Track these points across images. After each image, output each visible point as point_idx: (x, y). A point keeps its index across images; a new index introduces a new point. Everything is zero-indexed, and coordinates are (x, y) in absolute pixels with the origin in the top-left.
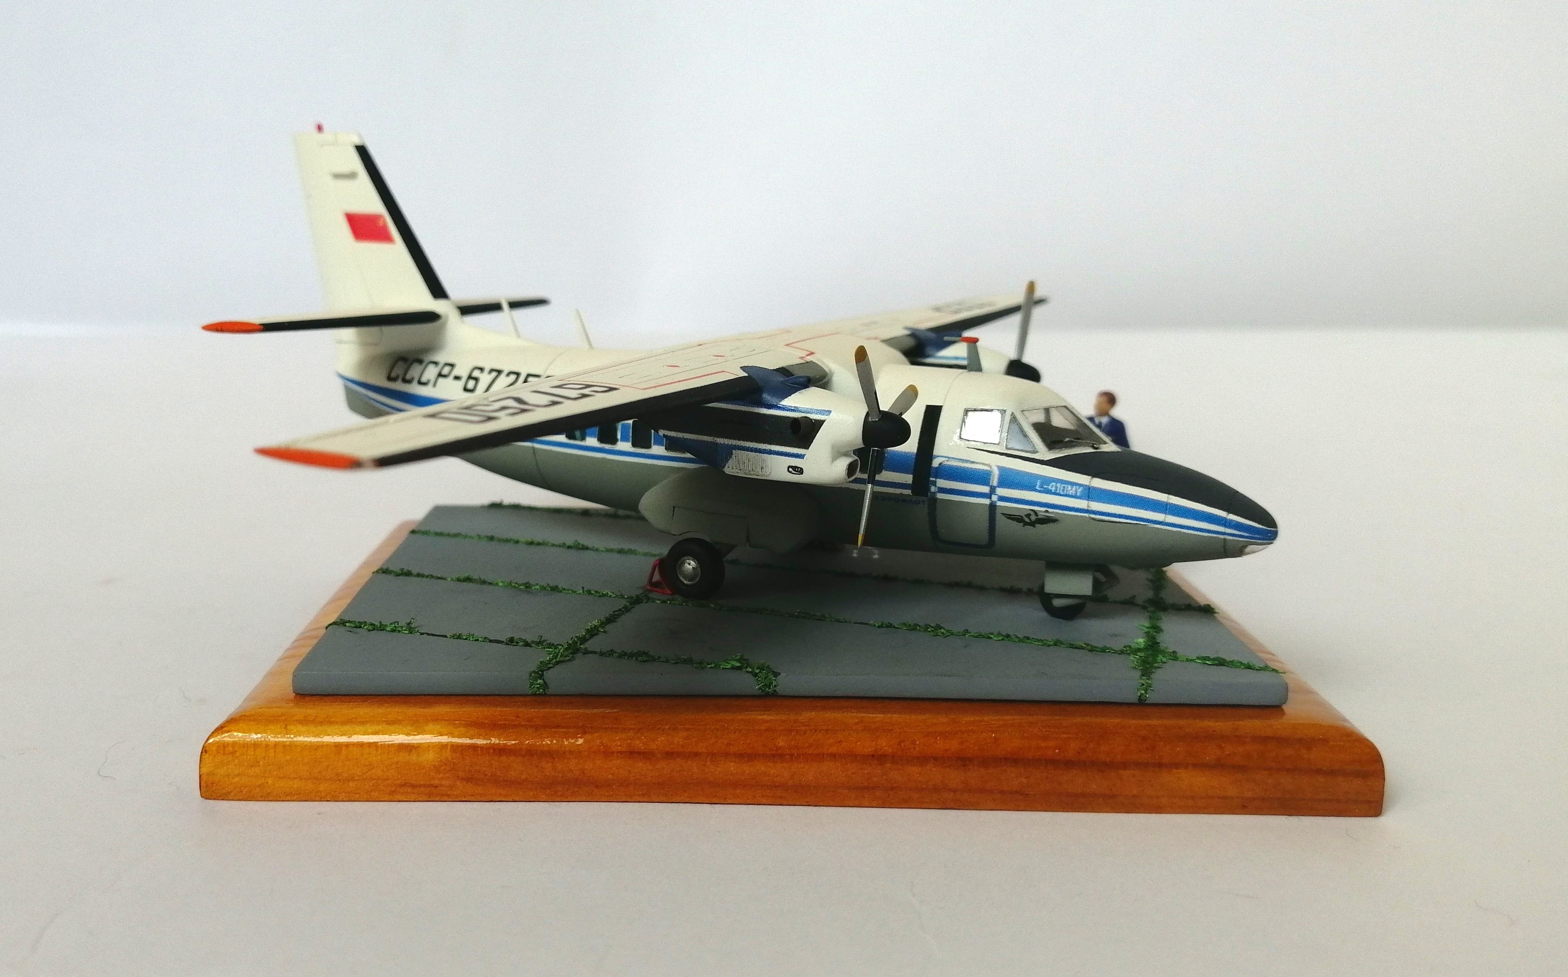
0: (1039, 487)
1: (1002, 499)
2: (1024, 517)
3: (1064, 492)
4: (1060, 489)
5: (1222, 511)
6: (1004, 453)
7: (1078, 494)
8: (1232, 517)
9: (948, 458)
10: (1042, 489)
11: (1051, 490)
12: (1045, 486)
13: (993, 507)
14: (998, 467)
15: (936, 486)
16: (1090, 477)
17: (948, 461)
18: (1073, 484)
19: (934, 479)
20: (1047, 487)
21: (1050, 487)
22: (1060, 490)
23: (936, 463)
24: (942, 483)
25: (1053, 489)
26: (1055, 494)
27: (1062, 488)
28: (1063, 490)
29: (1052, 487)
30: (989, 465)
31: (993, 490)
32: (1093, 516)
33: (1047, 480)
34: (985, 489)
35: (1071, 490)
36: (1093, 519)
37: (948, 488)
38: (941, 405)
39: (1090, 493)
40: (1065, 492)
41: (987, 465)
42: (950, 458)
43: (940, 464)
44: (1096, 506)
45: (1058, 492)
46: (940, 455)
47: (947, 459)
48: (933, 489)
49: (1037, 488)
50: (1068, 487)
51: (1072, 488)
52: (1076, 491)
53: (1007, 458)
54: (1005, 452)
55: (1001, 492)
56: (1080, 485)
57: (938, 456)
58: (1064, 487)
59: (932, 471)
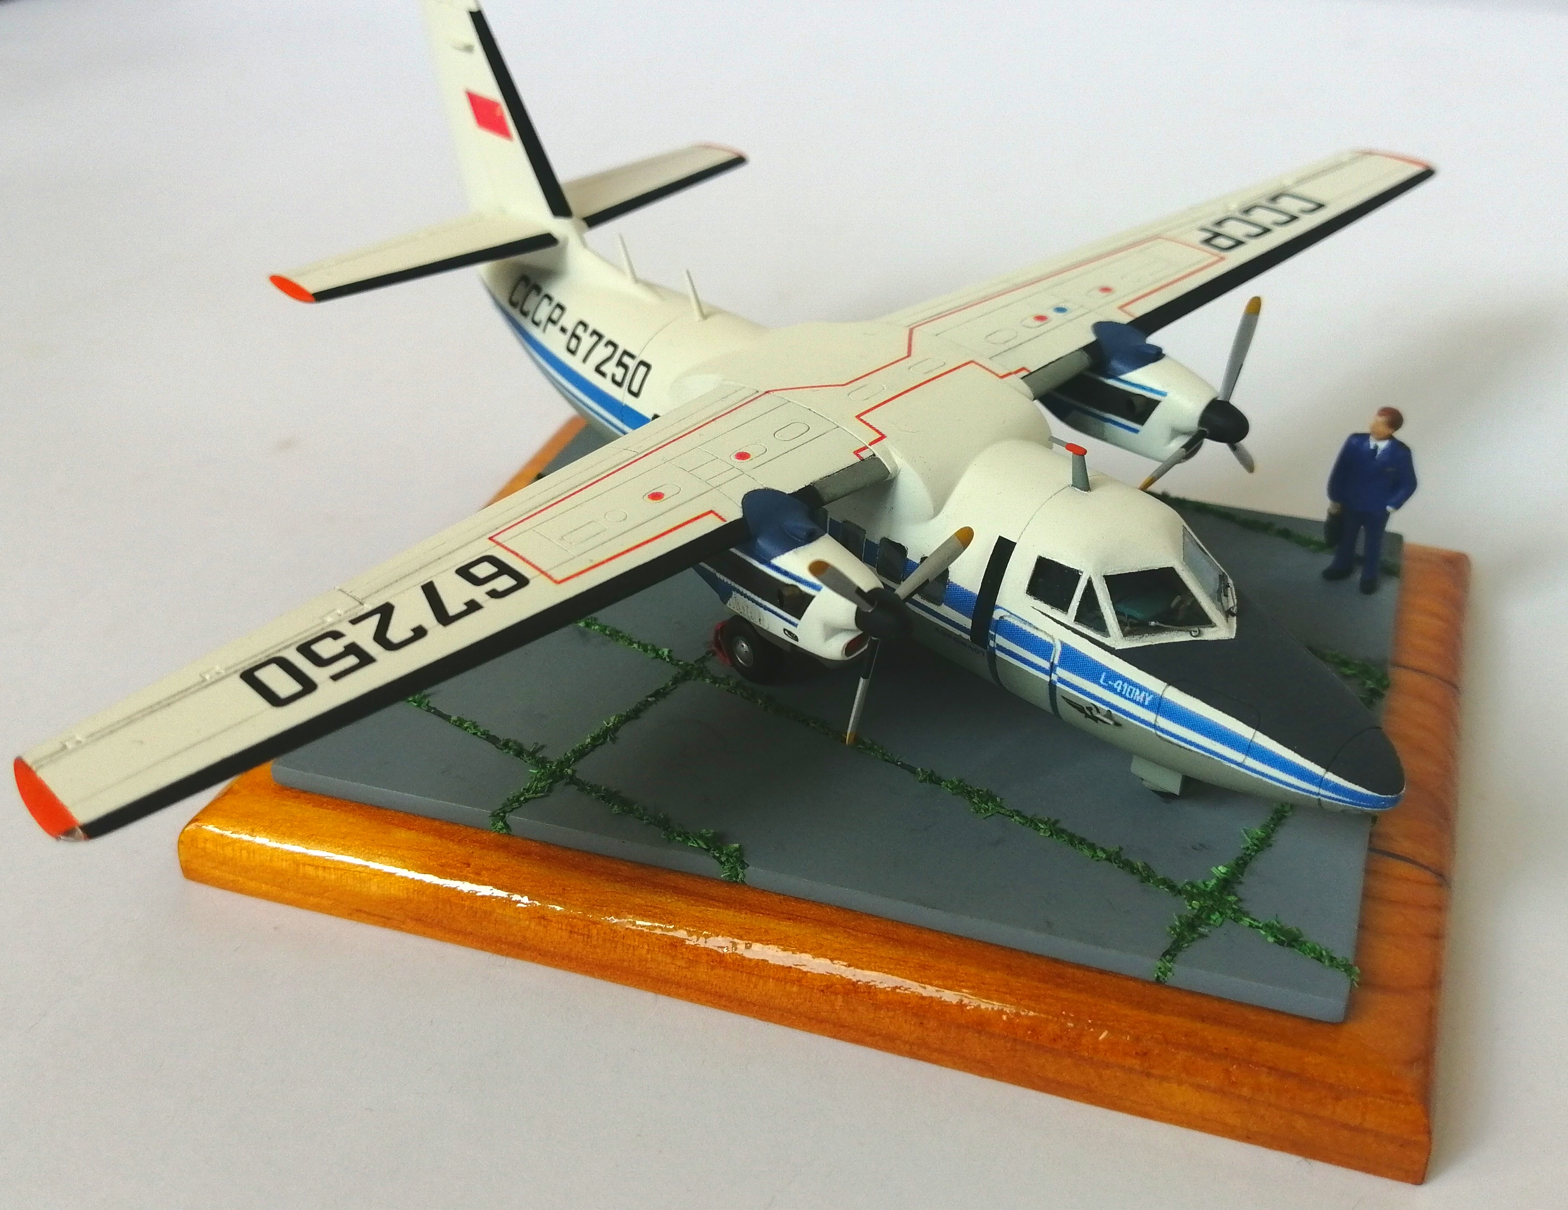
0: (1104, 681)
1: (1061, 680)
2: (1085, 709)
3: (1130, 696)
4: (1127, 690)
5: (1319, 767)
6: (1070, 627)
7: (1146, 703)
8: (1331, 777)
9: (1011, 613)
10: (1106, 685)
11: (1116, 689)
12: (1110, 682)
13: (1052, 685)
14: (1062, 642)
15: (994, 641)
16: (1166, 684)
17: (1009, 616)
18: (1142, 689)
19: (993, 633)
20: (1112, 684)
21: (1115, 685)
22: (1126, 692)
23: (997, 615)
24: (1000, 640)
25: (1119, 688)
26: (1120, 694)
27: (1129, 690)
28: (1130, 694)
29: (1118, 685)
30: (1052, 637)
31: (1053, 667)
32: (1159, 733)
33: (1113, 676)
34: (1046, 665)
35: (1138, 696)
36: (1159, 736)
37: (1008, 648)
38: (1015, 542)
39: (1159, 706)
40: (1132, 695)
41: (1050, 636)
42: (1013, 614)
43: (1002, 617)
44: (1164, 723)
45: (1123, 693)
46: (1004, 607)
47: (1009, 614)
48: (992, 643)
49: (1101, 681)
50: (1136, 691)
51: (1140, 693)
52: (1144, 699)
53: (1072, 633)
54: (1072, 626)
55: (1061, 672)
56: (1151, 693)
57: (1001, 608)
58: (1131, 690)
59: (993, 624)
